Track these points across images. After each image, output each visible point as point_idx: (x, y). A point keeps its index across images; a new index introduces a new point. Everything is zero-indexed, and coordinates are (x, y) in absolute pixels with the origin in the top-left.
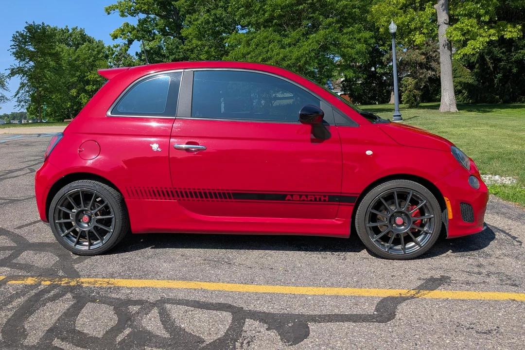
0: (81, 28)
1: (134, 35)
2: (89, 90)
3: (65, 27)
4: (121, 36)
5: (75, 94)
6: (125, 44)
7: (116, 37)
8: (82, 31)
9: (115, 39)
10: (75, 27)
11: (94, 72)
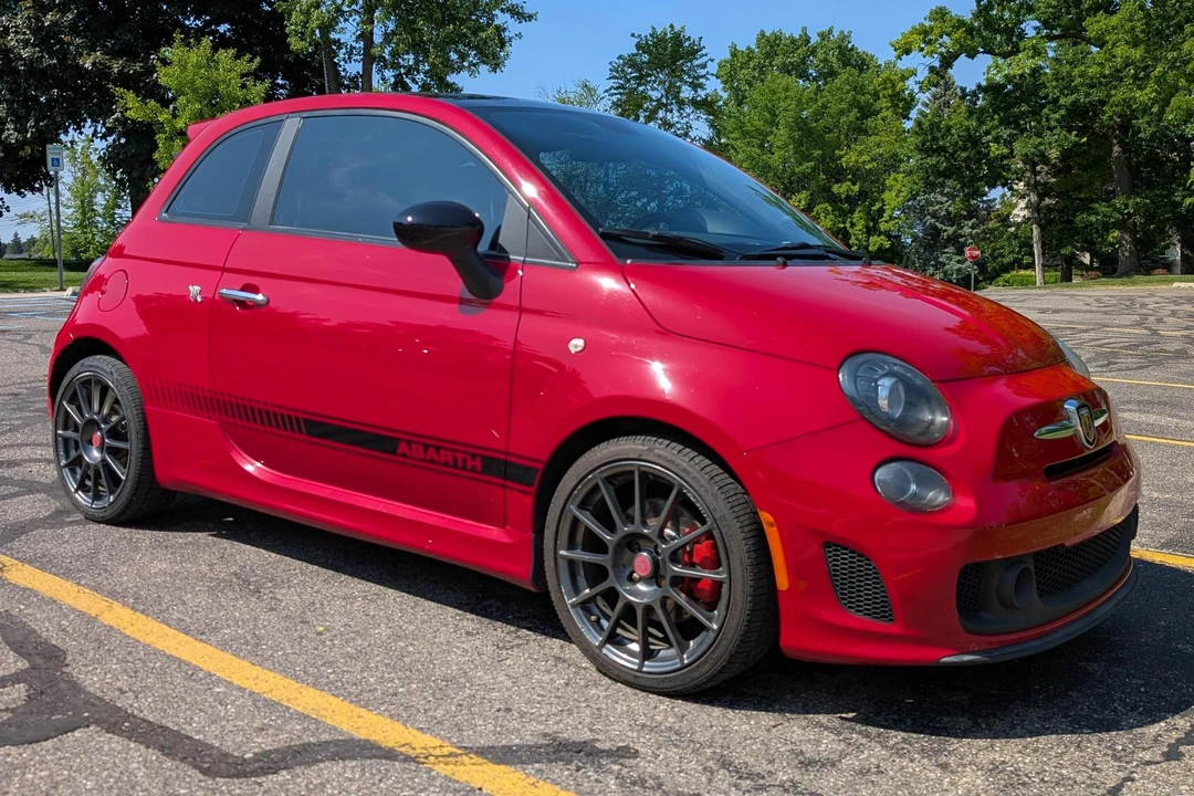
0: (842, 32)
1: (957, 41)
2: (840, 194)
3: (800, 32)
4: (923, 45)
5: (803, 203)
6: (932, 69)
7: (908, 52)
8: (844, 38)
9: (904, 57)
10: (825, 29)
11: (859, 148)
